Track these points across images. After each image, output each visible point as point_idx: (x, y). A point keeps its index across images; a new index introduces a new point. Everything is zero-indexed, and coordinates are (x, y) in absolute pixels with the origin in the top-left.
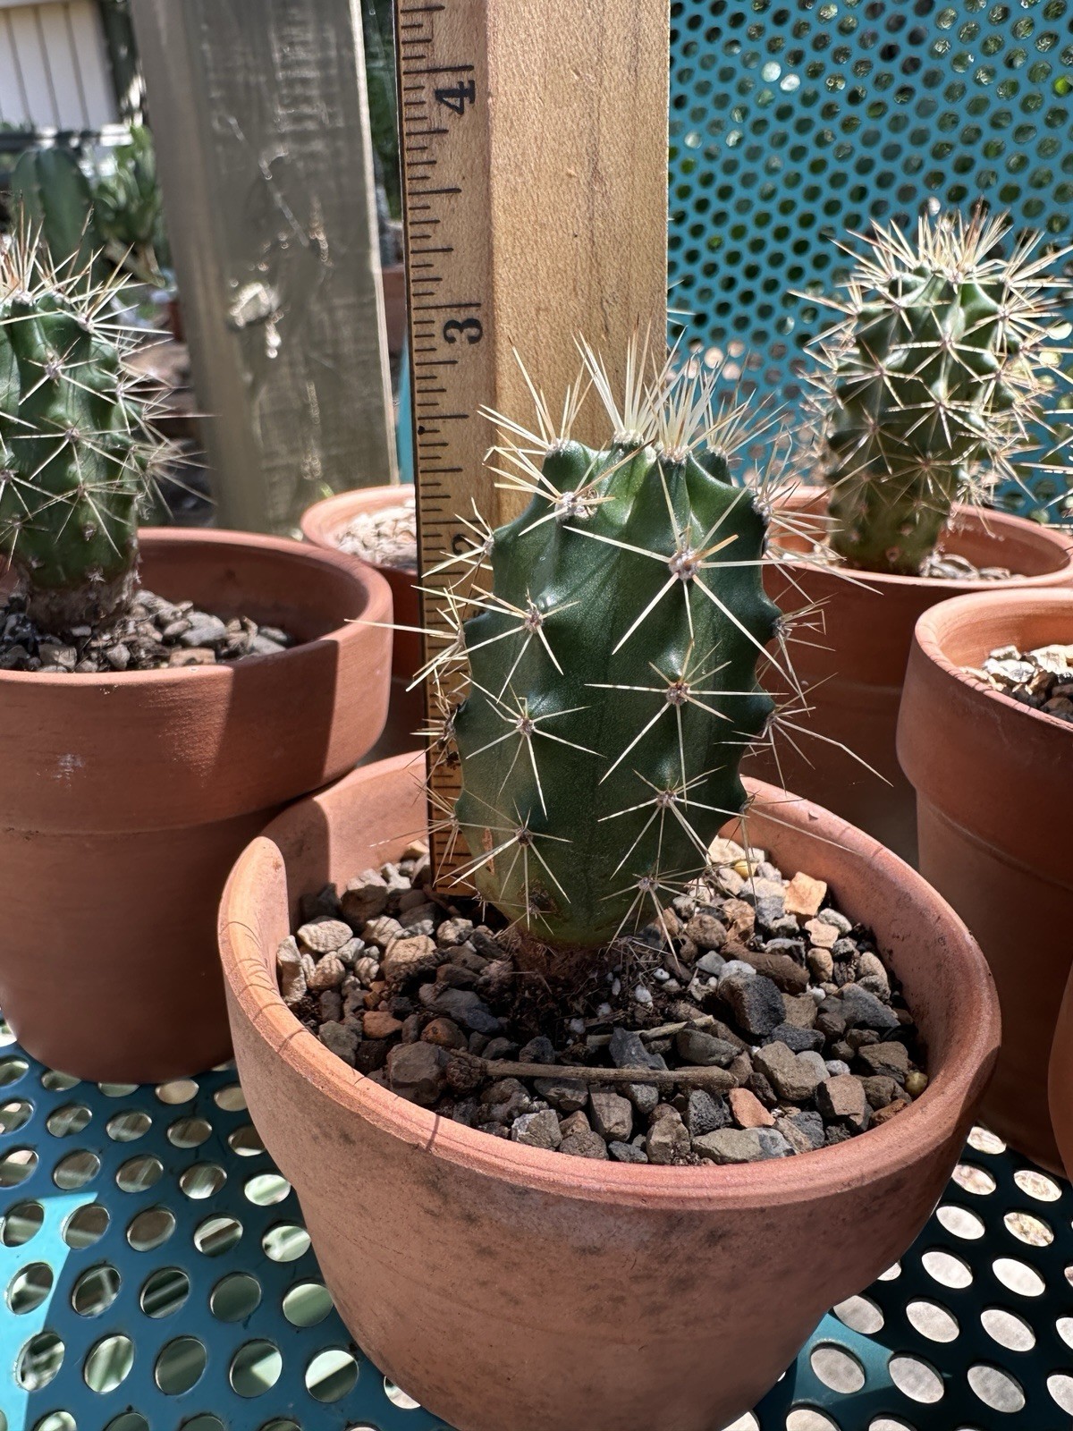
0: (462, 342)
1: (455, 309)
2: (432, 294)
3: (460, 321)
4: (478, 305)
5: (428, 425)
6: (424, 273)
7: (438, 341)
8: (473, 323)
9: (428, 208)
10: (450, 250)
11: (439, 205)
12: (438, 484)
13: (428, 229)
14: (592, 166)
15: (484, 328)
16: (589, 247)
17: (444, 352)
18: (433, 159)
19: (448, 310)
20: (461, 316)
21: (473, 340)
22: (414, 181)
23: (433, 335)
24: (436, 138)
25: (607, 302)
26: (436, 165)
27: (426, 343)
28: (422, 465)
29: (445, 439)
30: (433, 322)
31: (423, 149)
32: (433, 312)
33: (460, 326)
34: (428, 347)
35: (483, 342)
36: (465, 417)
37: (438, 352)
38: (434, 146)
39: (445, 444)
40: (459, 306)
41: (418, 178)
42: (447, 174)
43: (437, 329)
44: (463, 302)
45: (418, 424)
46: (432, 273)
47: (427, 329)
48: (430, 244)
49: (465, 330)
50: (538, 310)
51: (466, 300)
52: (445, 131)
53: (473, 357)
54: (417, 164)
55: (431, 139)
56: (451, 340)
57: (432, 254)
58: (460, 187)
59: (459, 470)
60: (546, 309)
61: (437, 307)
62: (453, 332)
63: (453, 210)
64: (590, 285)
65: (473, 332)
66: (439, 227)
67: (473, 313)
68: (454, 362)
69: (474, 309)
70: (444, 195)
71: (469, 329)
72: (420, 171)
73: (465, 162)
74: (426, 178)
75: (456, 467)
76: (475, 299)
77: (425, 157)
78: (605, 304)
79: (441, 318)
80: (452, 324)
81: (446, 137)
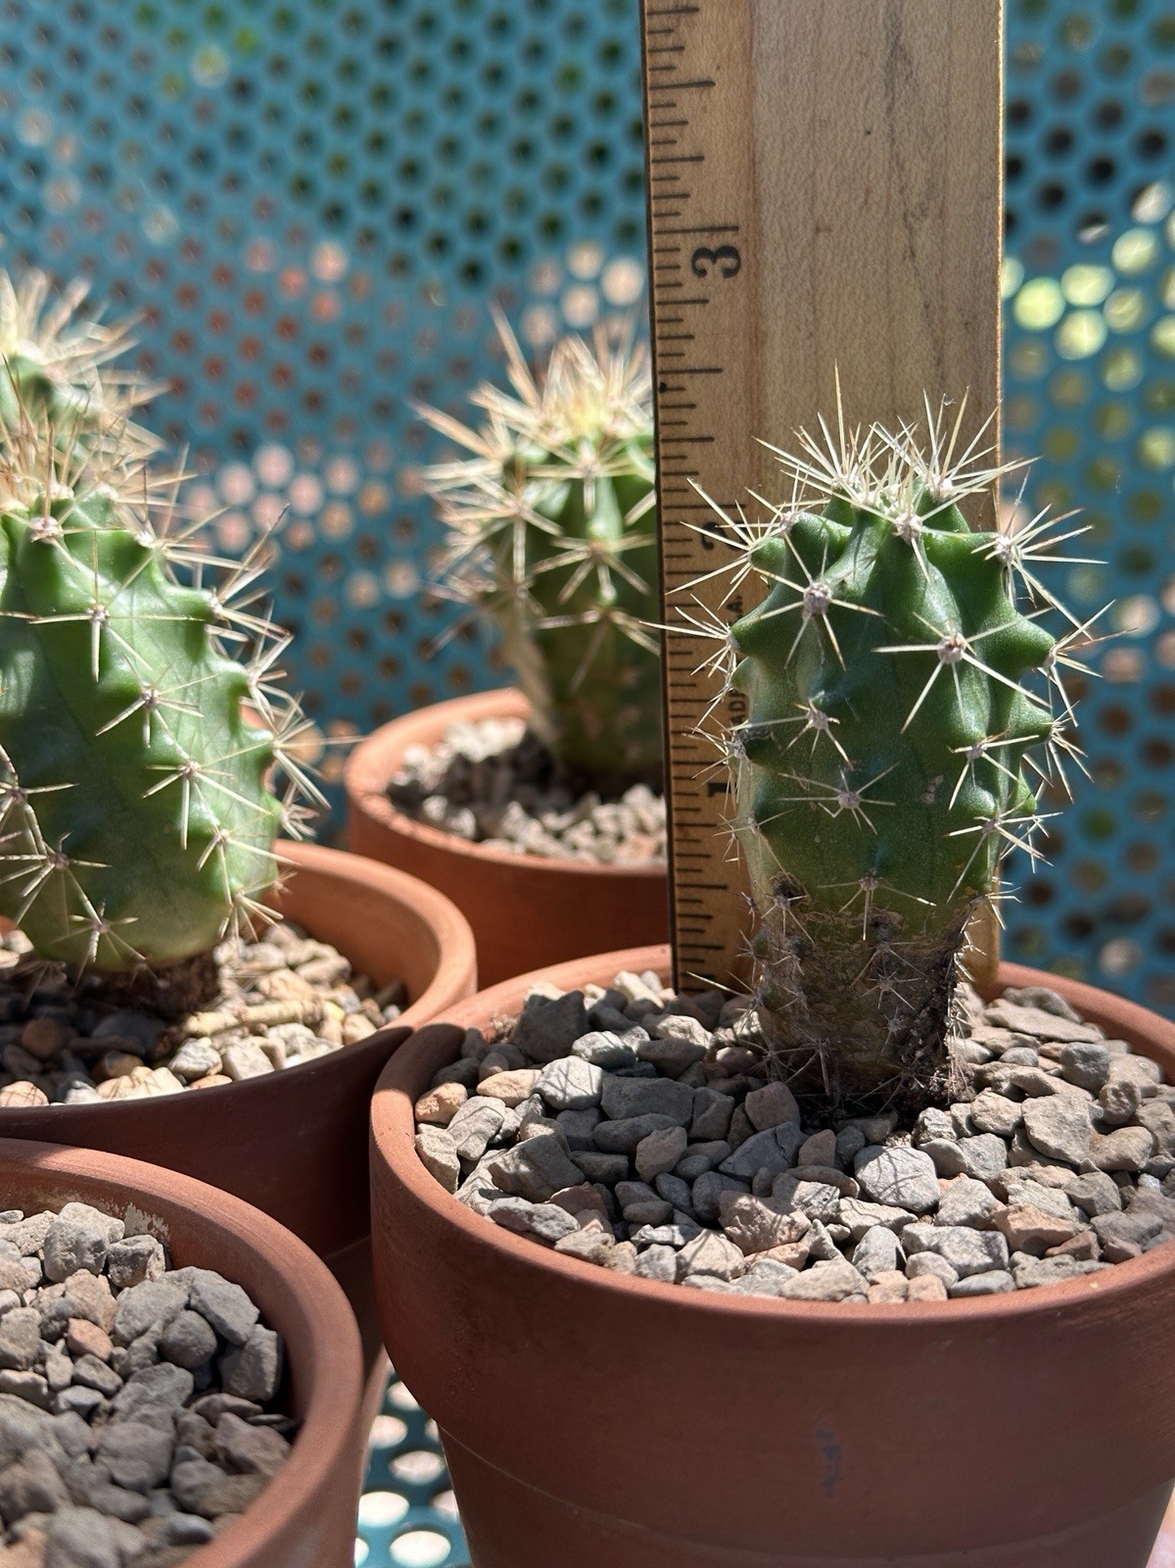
0: (715, 277)
1: (707, 234)
2: (677, 214)
3: (712, 248)
4: (736, 228)
5: (671, 381)
6: (668, 187)
7: (685, 274)
8: (728, 251)
9: (674, 105)
10: (700, 158)
11: (688, 103)
12: (684, 457)
13: (673, 132)
14: (892, 40)
15: (743, 257)
16: (887, 145)
17: (692, 287)
18: (680, 44)
19: (698, 234)
20: (715, 242)
21: (729, 273)
22: (657, 73)
23: (678, 267)
24: (684, 18)
25: (913, 216)
26: (685, 52)
27: (671, 277)
28: (665, 432)
29: (693, 400)
30: (678, 250)
31: (669, 31)
32: (679, 237)
33: (714, 256)
34: (672, 281)
35: (741, 275)
36: (718, 371)
37: (685, 288)
38: (683, 28)
39: (692, 406)
40: (712, 229)
41: (662, 69)
42: (699, 62)
43: (683, 258)
44: (717, 225)
45: (660, 379)
46: (678, 187)
47: (672, 259)
48: (677, 150)
49: (719, 261)
50: (818, 230)
51: (720, 222)
52: (695, 10)
53: (729, 295)
54: (660, 51)
55: (678, 20)
56: (702, 273)
57: (679, 165)
58: (714, 80)
59: (711, 439)
60: (829, 230)
61: (685, 231)
62: (704, 263)
63: (705, 109)
64: (889, 196)
65: (729, 262)
66: (687, 130)
67: (729, 239)
68: (704, 301)
69: (730, 234)
70: (694, 89)
71: (724, 259)
72: (664, 58)
73: (720, 48)
74: (670, 68)
75: (706, 435)
76: (731, 221)
77: (670, 41)
78: (910, 219)
79: (688, 244)
80: (702, 252)
81: (697, 18)
